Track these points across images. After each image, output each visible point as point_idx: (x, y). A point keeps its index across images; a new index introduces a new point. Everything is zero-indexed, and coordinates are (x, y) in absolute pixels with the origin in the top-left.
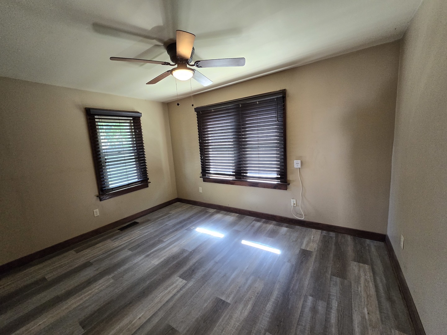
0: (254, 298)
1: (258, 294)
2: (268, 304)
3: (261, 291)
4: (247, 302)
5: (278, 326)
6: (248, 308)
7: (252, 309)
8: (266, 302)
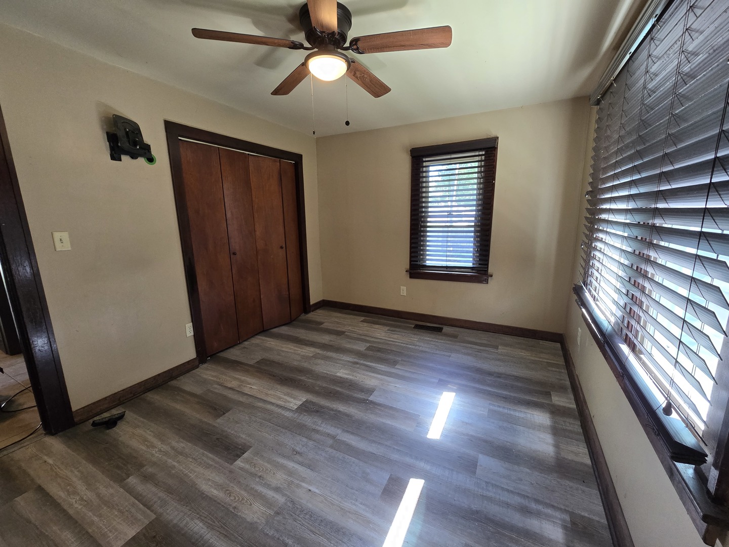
0: (228, 500)
1: (235, 508)
2: (204, 524)
3: (239, 514)
4: (224, 488)
5: (154, 537)
6: (213, 490)
7: (207, 496)
8: (209, 521)
